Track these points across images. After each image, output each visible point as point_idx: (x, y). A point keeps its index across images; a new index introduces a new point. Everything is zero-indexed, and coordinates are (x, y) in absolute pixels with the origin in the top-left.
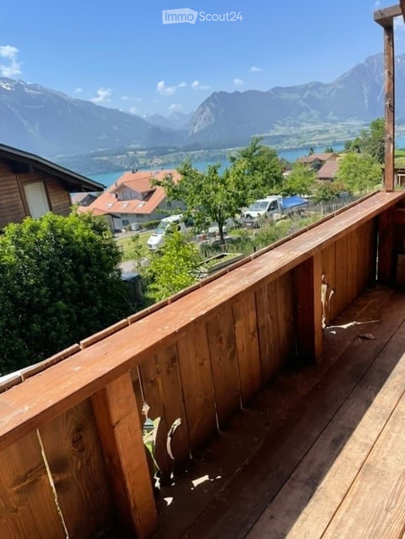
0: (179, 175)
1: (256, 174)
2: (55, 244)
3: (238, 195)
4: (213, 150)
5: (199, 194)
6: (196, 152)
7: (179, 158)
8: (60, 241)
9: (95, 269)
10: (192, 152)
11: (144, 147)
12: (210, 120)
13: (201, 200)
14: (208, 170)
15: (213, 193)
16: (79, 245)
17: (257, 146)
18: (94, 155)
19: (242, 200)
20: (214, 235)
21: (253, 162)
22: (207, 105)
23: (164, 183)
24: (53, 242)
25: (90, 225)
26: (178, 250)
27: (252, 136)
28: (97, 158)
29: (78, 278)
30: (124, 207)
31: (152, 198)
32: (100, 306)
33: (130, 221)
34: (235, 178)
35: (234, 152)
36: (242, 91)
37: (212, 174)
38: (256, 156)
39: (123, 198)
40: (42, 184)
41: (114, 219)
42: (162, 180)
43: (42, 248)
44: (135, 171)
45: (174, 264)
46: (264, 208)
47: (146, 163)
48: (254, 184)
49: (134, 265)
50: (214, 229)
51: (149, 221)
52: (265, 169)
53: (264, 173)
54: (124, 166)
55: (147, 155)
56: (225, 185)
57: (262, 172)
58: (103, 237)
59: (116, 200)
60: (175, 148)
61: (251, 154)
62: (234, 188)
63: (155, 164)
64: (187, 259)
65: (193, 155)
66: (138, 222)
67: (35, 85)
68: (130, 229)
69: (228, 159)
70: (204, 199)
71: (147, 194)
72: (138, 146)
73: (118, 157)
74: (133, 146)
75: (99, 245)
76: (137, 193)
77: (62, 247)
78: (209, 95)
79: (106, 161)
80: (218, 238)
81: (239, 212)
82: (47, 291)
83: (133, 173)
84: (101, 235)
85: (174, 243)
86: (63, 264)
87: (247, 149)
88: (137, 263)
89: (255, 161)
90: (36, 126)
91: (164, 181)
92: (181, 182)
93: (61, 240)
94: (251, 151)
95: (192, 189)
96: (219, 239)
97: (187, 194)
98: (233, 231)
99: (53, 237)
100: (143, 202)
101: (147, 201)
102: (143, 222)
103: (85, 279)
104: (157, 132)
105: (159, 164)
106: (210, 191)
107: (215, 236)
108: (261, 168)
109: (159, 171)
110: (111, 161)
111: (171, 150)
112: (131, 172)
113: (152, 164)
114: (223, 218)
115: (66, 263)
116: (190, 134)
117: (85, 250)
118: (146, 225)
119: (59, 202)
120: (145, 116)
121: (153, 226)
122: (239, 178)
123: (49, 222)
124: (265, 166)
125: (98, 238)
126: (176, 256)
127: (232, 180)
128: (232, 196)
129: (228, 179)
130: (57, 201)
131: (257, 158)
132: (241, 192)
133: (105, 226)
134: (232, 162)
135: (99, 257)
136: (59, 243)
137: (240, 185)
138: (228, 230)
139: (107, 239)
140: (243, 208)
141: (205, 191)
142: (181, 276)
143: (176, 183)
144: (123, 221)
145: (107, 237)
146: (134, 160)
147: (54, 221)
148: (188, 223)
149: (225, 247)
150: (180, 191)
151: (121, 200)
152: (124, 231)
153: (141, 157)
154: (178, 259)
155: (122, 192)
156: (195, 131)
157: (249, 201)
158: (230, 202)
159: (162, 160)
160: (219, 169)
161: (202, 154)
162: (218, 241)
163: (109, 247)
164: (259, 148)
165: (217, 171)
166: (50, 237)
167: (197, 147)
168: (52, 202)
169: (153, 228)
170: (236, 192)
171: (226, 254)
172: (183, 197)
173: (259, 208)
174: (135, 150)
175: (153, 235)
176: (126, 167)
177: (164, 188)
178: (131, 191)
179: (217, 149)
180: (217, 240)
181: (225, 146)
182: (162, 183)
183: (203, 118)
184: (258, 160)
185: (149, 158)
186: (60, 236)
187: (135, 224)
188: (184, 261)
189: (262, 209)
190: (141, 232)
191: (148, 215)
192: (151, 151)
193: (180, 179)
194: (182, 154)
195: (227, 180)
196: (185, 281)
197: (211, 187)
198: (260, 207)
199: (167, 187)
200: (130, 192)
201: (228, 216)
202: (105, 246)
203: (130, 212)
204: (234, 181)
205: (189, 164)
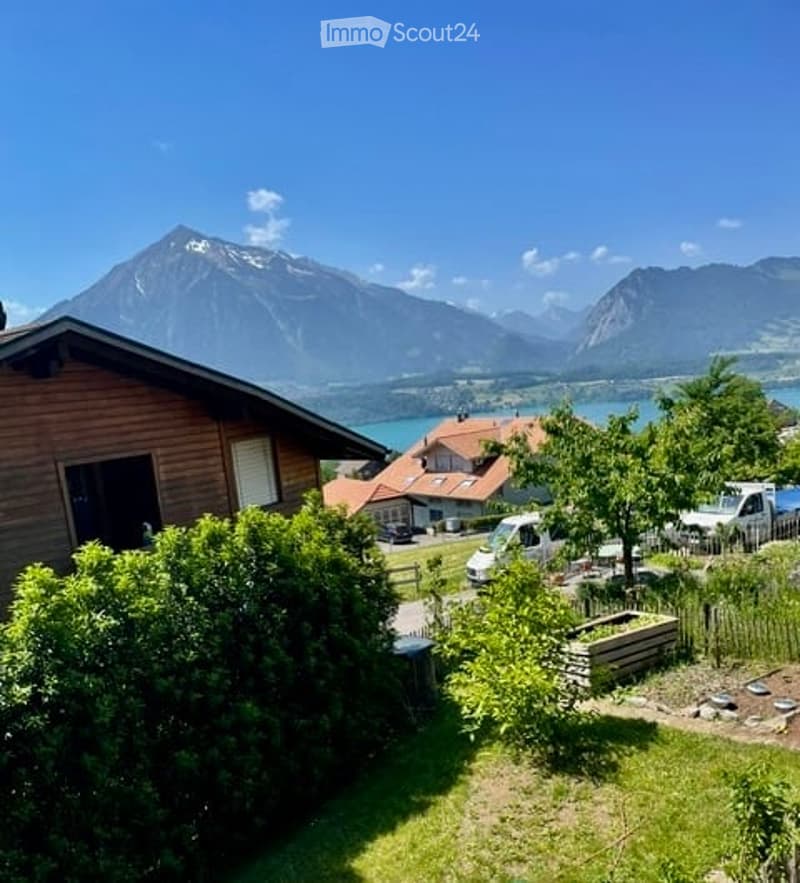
0: (544, 433)
1: (717, 434)
2: (257, 573)
3: (675, 483)
4: (626, 381)
5: (583, 476)
6: (591, 383)
7: (554, 393)
8: (268, 568)
9: (336, 629)
10: (583, 384)
11: (489, 371)
12: (623, 322)
13: (586, 488)
14: (608, 424)
15: (614, 475)
16: (307, 579)
17: (722, 375)
18: (394, 386)
19: (682, 494)
20: (611, 562)
21: (711, 409)
22: (620, 292)
23: (510, 448)
24: (252, 569)
25: (339, 535)
26: (519, 603)
27: (712, 355)
28: (400, 391)
29: (297, 649)
30: (434, 485)
31: (489, 473)
32: (339, 713)
33: (445, 513)
34: (668, 444)
35: (669, 386)
36: (694, 266)
37: (616, 434)
38: (719, 396)
39: (437, 465)
40: (267, 442)
41: (415, 507)
42: (504, 442)
43: (226, 583)
44: (463, 417)
45: (508, 635)
46: (733, 509)
47: (488, 402)
48: (712, 460)
49: (426, 619)
50: (613, 549)
51: (482, 515)
52: (737, 423)
53: (736, 432)
54: (447, 406)
55: (492, 387)
56: (644, 459)
57: (732, 429)
58: (362, 560)
59: (423, 471)
60: (547, 374)
61: (709, 392)
62: (664, 466)
63: (506, 404)
64: (538, 628)
65: (582, 389)
66: (459, 515)
67: (305, 260)
68: (444, 529)
69: (656, 401)
70: (592, 487)
71: (481, 462)
72: (477, 370)
73: (437, 390)
74: (466, 370)
75: (350, 576)
76: (462, 458)
77: (271, 580)
78: (625, 274)
79: (414, 397)
80: (620, 569)
81: (674, 518)
82: (223, 677)
83: (460, 420)
84: (360, 556)
85: (511, 588)
86: (268, 617)
87: (700, 381)
88: (433, 616)
89: (716, 407)
90: (299, 332)
91: (510, 444)
92: (546, 447)
93: (270, 566)
94: (708, 385)
95: (568, 464)
96: (623, 573)
97: (557, 473)
98: (656, 557)
99: (254, 557)
100: (473, 478)
101: (481, 475)
102: (470, 515)
103: (311, 652)
104: (515, 343)
105: (513, 404)
106: (611, 470)
107: (614, 566)
108: (730, 422)
109: (509, 418)
110: (425, 396)
111: (539, 379)
112: (456, 419)
113: (500, 403)
114: (636, 529)
115: (275, 616)
116: (581, 347)
117: (319, 589)
118: (475, 523)
119: (297, 477)
120: (494, 315)
121: (488, 526)
122: (678, 446)
123: (249, 525)
124: (738, 419)
125: (353, 562)
126: (514, 616)
127: (662, 449)
128: (660, 484)
129: (654, 446)
130: (293, 474)
131: (721, 401)
132: (682, 477)
133: (369, 537)
134: (665, 408)
135: (348, 604)
136: (266, 572)
137: (679, 460)
138: (645, 554)
139: (369, 565)
140: (685, 511)
141: (597, 468)
142: (522, 669)
143: (535, 449)
144: (432, 512)
145: (371, 561)
146: (465, 397)
147: (261, 525)
148: (558, 531)
149: (634, 593)
150: (542, 467)
151: (431, 472)
152: (430, 531)
153: (481, 390)
154: (516, 626)
155: (434, 457)
156: (591, 343)
157: (700, 497)
158: (653, 498)
159: (521, 396)
160: (632, 422)
161: (603, 387)
162: (619, 576)
163: (373, 581)
164: (728, 380)
165: (629, 427)
166: (248, 558)
167: (592, 373)
168: (283, 477)
169: (487, 530)
170: (670, 476)
171: (635, 613)
172: (547, 480)
173: (720, 508)
174: (469, 377)
175: (481, 551)
176: (450, 409)
177: (508, 458)
178: (452, 455)
179: (634, 378)
180: (618, 573)
181: (650, 373)
182: (506, 447)
183: (609, 319)
184: (723, 404)
185: (495, 392)
186: (270, 558)
187: (452, 519)
188: (532, 631)
189: (726, 510)
190: (462, 535)
191: (481, 503)
192: (501, 380)
193: (544, 442)
194: (562, 387)
195: (651, 450)
196: (529, 683)
197: (611, 462)
198: (723, 506)
199: (515, 457)
200: (451, 457)
201: (647, 526)
202: (364, 580)
203: (446, 495)
204: (667, 452)
205: (567, 411)
